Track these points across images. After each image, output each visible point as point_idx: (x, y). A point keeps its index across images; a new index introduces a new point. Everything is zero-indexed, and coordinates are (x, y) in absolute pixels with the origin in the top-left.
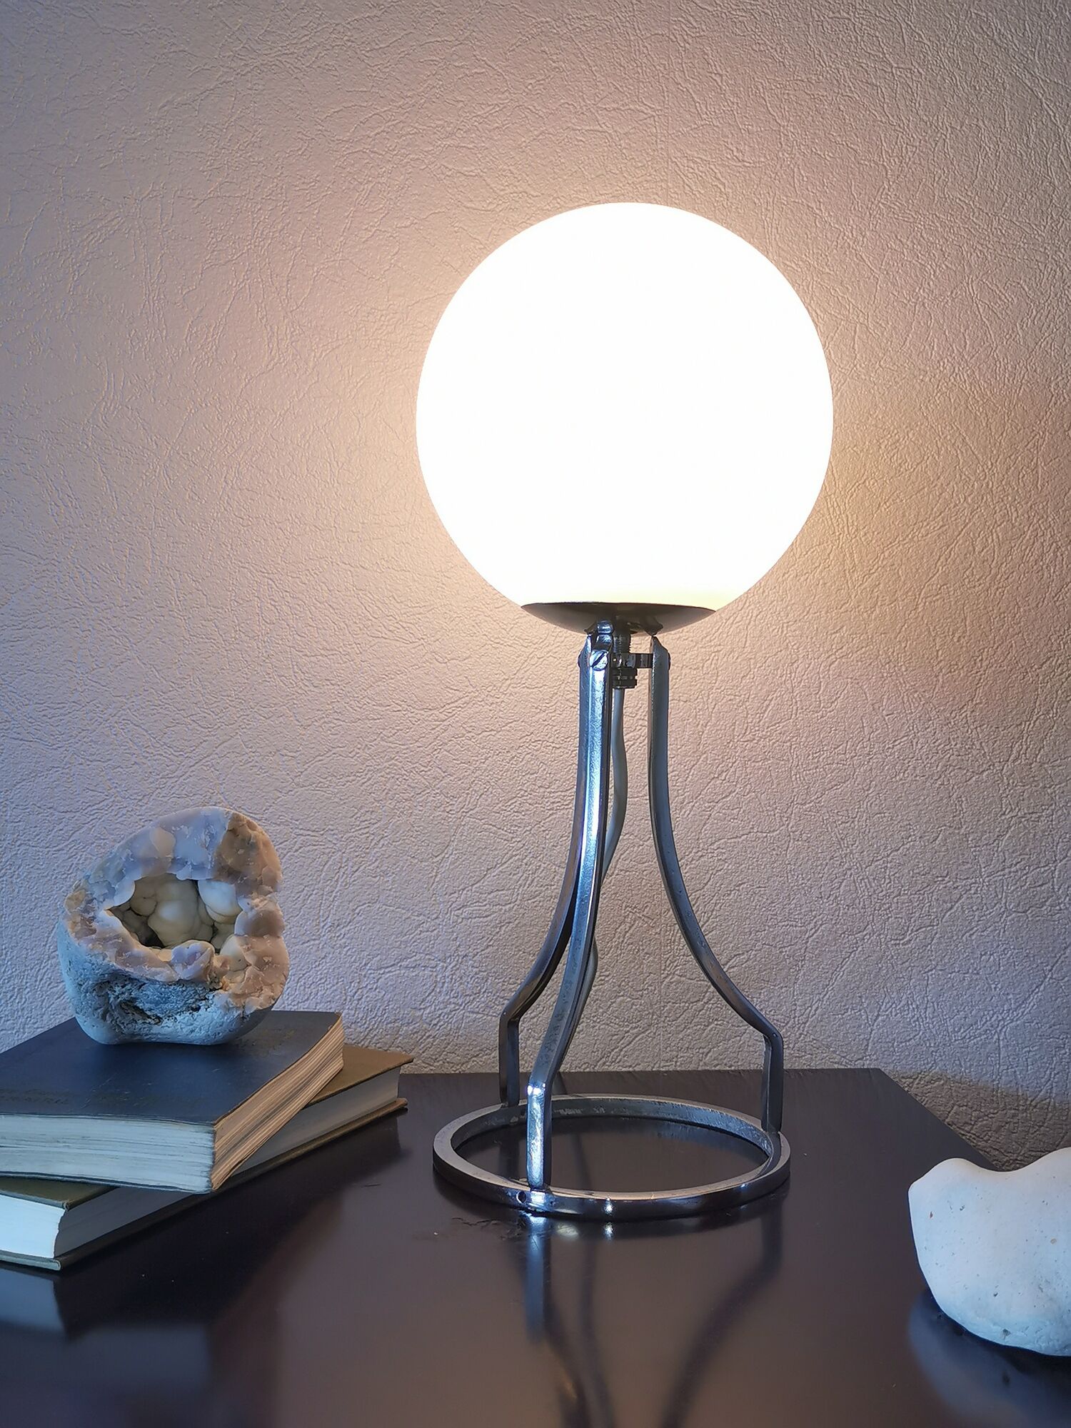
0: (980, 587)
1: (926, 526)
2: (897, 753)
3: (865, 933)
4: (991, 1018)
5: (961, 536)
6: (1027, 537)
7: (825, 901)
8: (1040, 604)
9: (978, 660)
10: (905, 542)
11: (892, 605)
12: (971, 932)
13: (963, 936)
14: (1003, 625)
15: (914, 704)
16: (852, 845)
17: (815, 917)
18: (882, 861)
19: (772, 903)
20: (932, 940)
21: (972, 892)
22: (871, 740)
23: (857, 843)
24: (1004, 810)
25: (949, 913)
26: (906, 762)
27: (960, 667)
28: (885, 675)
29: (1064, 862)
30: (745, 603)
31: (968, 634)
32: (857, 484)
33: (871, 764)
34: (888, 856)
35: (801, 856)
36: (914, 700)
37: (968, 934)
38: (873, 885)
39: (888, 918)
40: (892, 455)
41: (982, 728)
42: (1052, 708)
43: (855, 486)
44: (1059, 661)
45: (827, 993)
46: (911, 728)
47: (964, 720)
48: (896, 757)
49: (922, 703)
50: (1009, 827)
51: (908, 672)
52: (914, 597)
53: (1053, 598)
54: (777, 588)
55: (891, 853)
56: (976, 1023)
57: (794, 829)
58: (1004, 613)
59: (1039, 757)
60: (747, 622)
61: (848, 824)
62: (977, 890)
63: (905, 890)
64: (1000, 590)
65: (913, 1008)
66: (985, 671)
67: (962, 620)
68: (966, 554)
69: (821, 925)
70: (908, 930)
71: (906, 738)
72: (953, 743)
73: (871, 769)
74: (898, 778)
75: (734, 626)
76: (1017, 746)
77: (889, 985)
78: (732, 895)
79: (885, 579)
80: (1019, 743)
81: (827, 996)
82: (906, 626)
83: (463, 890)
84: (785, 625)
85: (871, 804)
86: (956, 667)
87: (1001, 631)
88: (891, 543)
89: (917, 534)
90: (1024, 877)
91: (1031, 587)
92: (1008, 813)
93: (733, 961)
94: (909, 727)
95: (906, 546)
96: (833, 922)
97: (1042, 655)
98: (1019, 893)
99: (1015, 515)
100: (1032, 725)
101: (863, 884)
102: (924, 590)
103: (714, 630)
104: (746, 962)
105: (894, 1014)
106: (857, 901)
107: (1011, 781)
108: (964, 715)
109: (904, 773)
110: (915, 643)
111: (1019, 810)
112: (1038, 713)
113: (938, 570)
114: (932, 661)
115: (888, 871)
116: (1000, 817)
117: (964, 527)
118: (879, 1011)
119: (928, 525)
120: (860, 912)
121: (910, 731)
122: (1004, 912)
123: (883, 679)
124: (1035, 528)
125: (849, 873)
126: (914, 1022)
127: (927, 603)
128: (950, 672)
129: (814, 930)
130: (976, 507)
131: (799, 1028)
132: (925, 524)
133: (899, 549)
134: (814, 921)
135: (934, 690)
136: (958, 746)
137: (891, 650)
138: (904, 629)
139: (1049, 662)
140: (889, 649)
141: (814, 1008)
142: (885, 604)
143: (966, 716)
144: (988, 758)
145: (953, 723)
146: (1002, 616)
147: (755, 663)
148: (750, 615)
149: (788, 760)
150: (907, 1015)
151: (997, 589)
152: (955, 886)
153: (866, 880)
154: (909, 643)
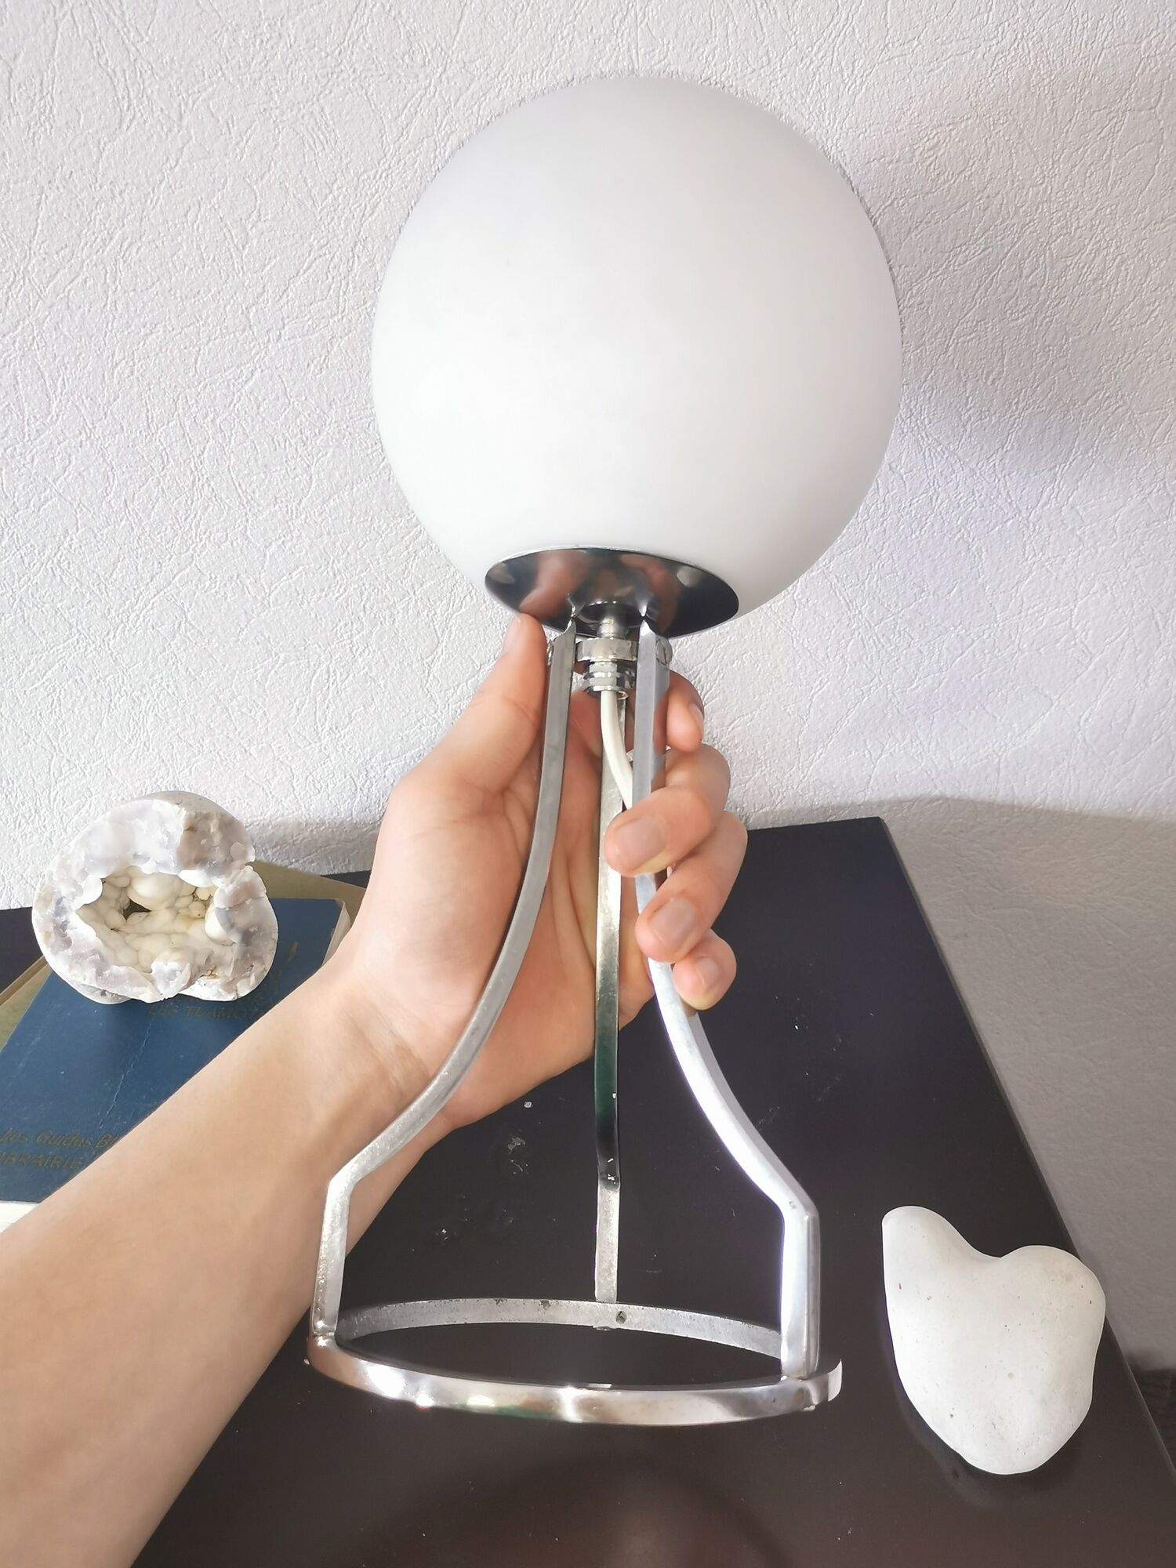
0: (1024, 319)
1: (965, 251)
2: (913, 512)
3: (871, 685)
4: (993, 745)
5: (1007, 259)
6: (1087, 252)
7: (831, 660)
8: (1093, 332)
9: (1014, 402)
10: (938, 274)
11: (918, 351)
12: (980, 674)
13: (972, 677)
14: (1046, 361)
15: (936, 458)
16: (861, 606)
17: (820, 676)
18: (892, 618)
19: (776, 667)
20: (939, 686)
21: (985, 637)
22: (886, 501)
23: (867, 603)
24: (1026, 556)
25: (959, 659)
26: (924, 519)
27: (993, 413)
28: (905, 431)
29: (1085, 599)
31: (1004, 375)
32: (883, 207)
33: (884, 525)
34: (899, 612)
35: (807, 622)
36: (937, 454)
37: (977, 676)
38: (882, 641)
39: (897, 669)
40: (928, 163)
41: (1011, 475)
42: (1092, 447)
43: (881, 210)
44: (1107, 395)
45: (831, 739)
46: (932, 484)
47: (992, 470)
48: (913, 515)
49: (945, 457)
50: (1031, 572)
51: (931, 425)
52: (944, 339)
53: (1109, 322)
55: (902, 610)
56: (978, 751)
57: (800, 597)
58: (1049, 346)
59: (1071, 499)
61: (858, 587)
62: (990, 635)
63: (915, 643)
64: (1047, 319)
65: (917, 745)
66: (1020, 414)
67: (999, 360)
68: (1011, 281)
69: (828, 681)
70: (915, 678)
71: (924, 495)
72: (977, 495)
73: (885, 531)
74: (914, 536)
76: (1048, 490)
77: (893, 728)
78: (735, 664)
79: (911, 321)
80: (1051, 487)
81: (831, 743)
82: (932, 374)
83: (458, 686)
85: (883, 565)
86: (987, 413)
87: (1044, 367)
88: (921, 276)
89: (952, 262)
90: (1041, 619)
91: (1085, 312)
92: (1031, 559)
93: (737, 721)
94: (929, 483)
95: (939, 278)
96: (840, 678)
97: (1088, 389)
98: (1034, 634)
99: (1075, 225)
100: (1067, 467)
101: (872, 641)
102: (956, 330)
104: (750, 721)
105: (897, 751)
106: (865, 657)
107: (1037, 527)
108: (991, 464)
109: (921, 530)
110: (941, 391)
111: (1043, 554)
112: (1076, 453)
113: (976, 303)
114: (960, 410)
115: (898, 627)
116: (1022, 563)
117: (1011, 248)
118: (882, 751)
119: (967, 249)
120: (867, 667)
121: (930, 487)
122: (1016, 653)
123: (903, 435)
124: (1097, 239)
125: (857, 633)
126: (917, 756)
127: (960, 344)
128: (981, 419)
129: (819, 688)
130: (1028, 221)
131: (803, 773)
132: (964, 248)
133: (930, 283)
134: (820, 679)
135: (960, 442)
136: (982, 497)
137: (913, 403)
138: (930, 376)
139: (1095, 396)
140: (911, 401)
141: (818, 754)
142: (909, 351)
143: (994, 464)
144: (1015, 506)
145: (978, 475)
146: (1047, 349)
150: (910, 751)
151: (1045, 318)
152: (967, 633)
153: (875, 638)
154: (935, 391)
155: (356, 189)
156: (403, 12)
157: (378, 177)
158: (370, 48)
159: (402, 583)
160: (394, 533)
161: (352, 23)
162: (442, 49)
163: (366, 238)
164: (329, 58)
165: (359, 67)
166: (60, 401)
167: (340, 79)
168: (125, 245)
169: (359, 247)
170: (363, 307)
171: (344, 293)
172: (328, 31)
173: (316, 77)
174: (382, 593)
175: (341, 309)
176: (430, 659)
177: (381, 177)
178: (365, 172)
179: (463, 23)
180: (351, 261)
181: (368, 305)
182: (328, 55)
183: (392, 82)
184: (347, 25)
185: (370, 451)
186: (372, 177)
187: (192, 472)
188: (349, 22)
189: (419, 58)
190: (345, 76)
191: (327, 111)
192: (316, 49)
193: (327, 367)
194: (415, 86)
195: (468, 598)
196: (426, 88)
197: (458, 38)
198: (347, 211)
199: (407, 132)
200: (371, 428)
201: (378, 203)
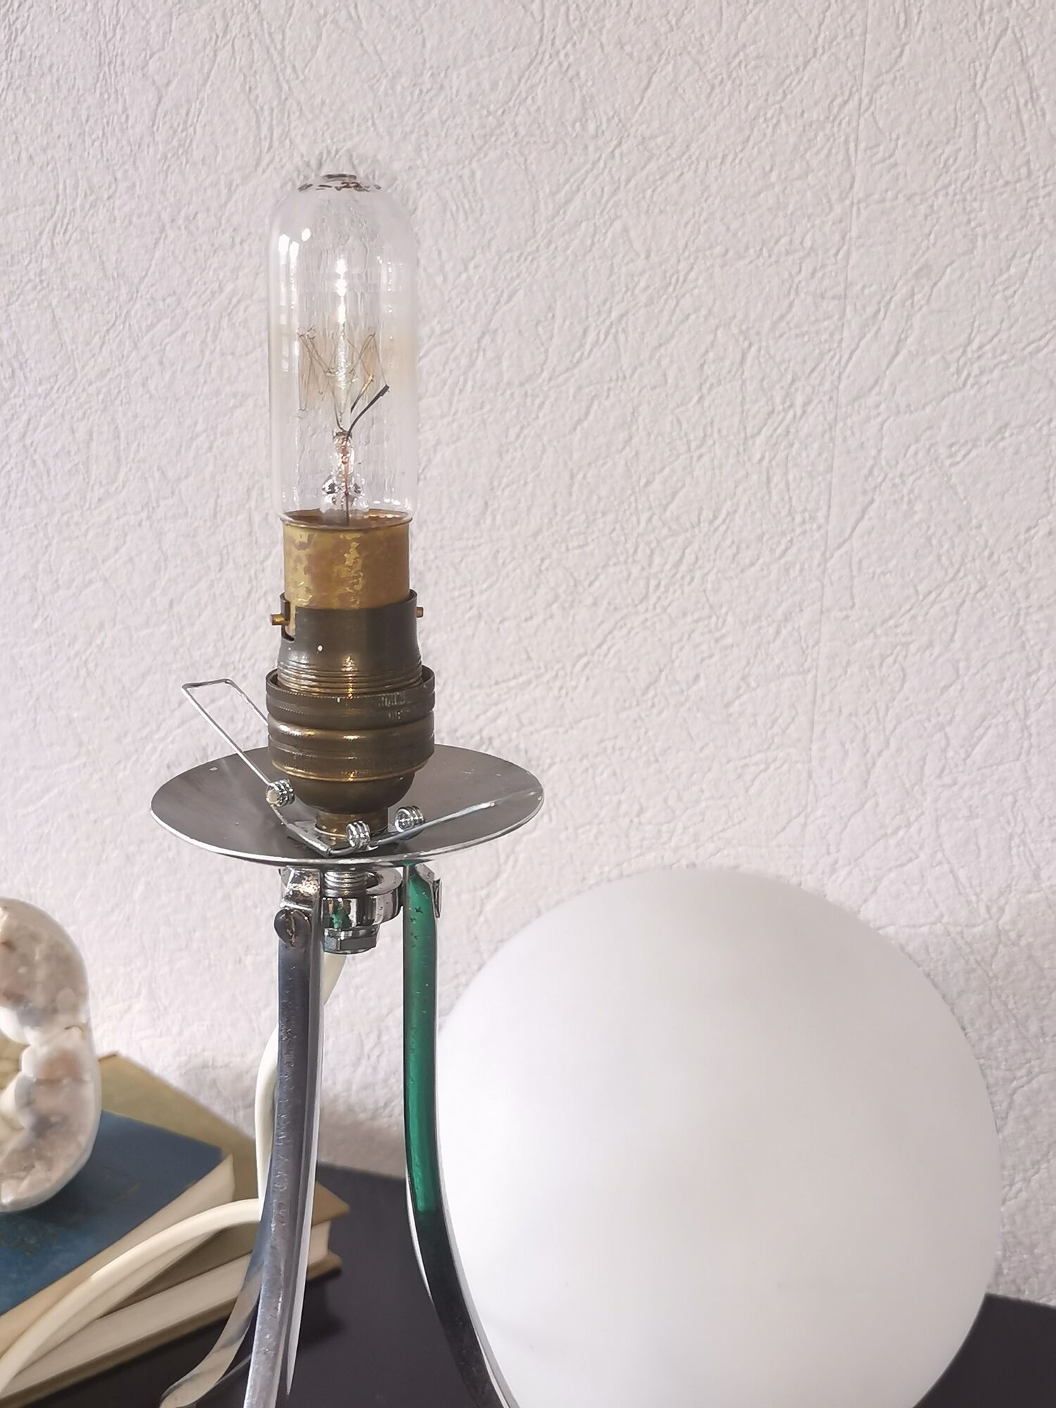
30: (959, 571)
54: (1015, 550)
60: (959, 601)
75: (936, 608)
84: (1022, 612)
103: (903, 610)
147: (968, 668)
148: (964, 591)
149: (1009, 823)
155: (495, 270)
156: (583, 74)
157: (522, 259)
158: (538, 109)
160: (469, 706)
161: (523, 81)
162: (620, 121)
163: (497, 329)
164: (491, 118)
165: (522, 131)
166: (131, 469)
167: (499, 143)
168: (235, 301)
169: (487, 339)
170: (480, 412)
171: (461, 391)
172: (494, 86)
173: (473, 137)
175: (453, 410)
176: (485, 892)
177: (526, 260)
178: (509, 250)
179: (649, 92)
180: (475, 354)
181: (485, 410)
182: (489, 113)
183: (556, 152)
184: (516, 82)
185: (456, 593)
186: (516, 259)
187: (250, 581)
188: (519, 80)
189: (591, 127)
190: (504, 138)
191: (479, 174)
192: (478, 106)
193: (425, 478)
194: (582, 160)
196: (595, 163)
197: (641, 108)
198: (480, 295)
199: (565, 213)
200: (463, 565)
201: (517, 290)
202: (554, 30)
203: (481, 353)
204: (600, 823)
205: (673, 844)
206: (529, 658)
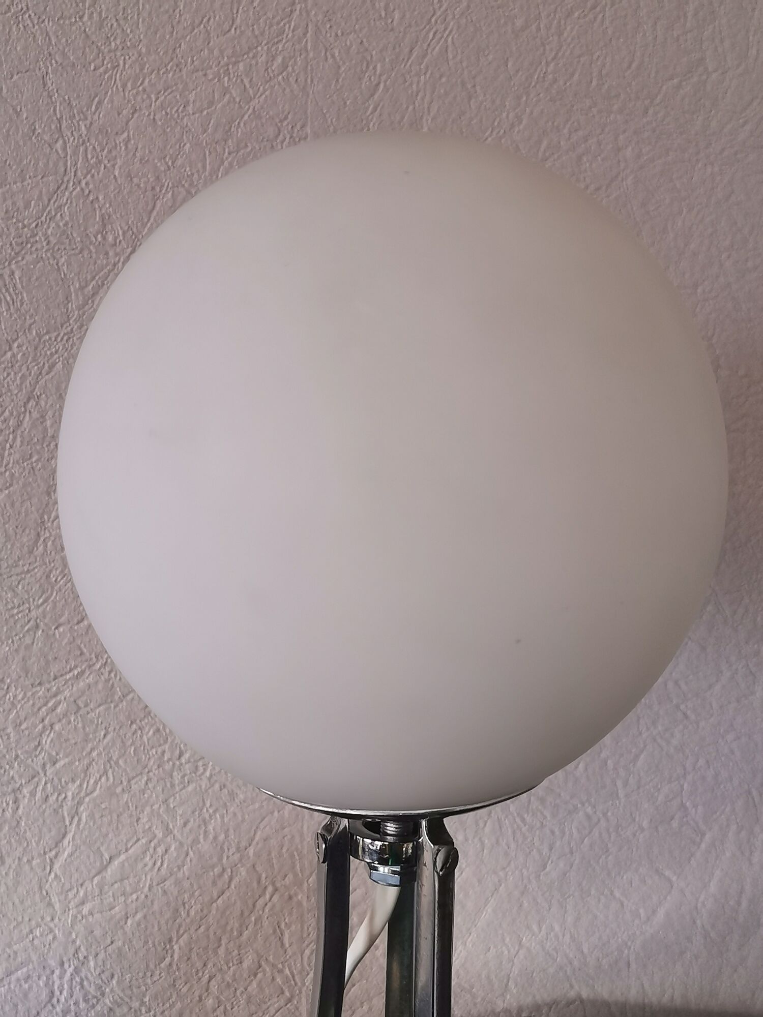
152: (594, 811)
155: (36, 348)
156: (101, 198)
157: (59, 339)
158: (66, 224)
159: (32, 761)
160: (31, 702)
161: (52, 202)
162: (133, 233)
163: (41, 395)
164: (26, 229)
165: (53, 240)
167: (34, 249)
169: (32, 403)
170: (29, 462)
171: (11, 447)
172: (27, 206)
173: (11, 245)
174: (9, 774)
176: (53, 853)
177: (62, 339)
178: (48, 333)
179: (155, 213)
180: (22, 416)
181: (34, 459)
182: (24, 226)
183: (83, 256)
184: (46, 202)
185: (15, 611)
186: (54, 338)
188: (49, 200)
189: (110, 238)
190: (39, 246)
191: (17, 275)
192: (14, 220)
194: (105, 262)
195: (103, 779)
196: (115, 265)
197: (149, 225)
198: (24, 368)
199: (93, 302)
200: (20, 587)
201: (56, 363)
202: (76, 164)
203: (28, 414)
204: (148, 772)
205: (208, 774)
206: (82, 654)
